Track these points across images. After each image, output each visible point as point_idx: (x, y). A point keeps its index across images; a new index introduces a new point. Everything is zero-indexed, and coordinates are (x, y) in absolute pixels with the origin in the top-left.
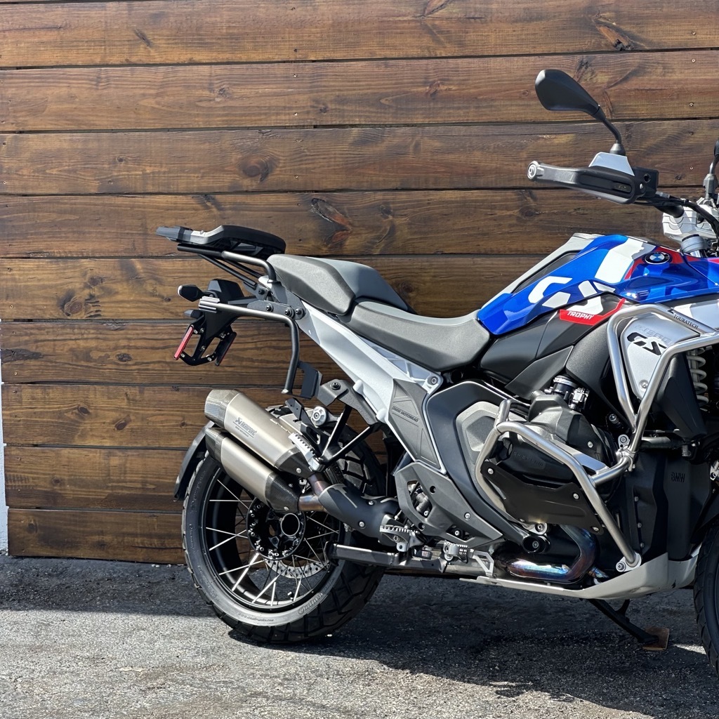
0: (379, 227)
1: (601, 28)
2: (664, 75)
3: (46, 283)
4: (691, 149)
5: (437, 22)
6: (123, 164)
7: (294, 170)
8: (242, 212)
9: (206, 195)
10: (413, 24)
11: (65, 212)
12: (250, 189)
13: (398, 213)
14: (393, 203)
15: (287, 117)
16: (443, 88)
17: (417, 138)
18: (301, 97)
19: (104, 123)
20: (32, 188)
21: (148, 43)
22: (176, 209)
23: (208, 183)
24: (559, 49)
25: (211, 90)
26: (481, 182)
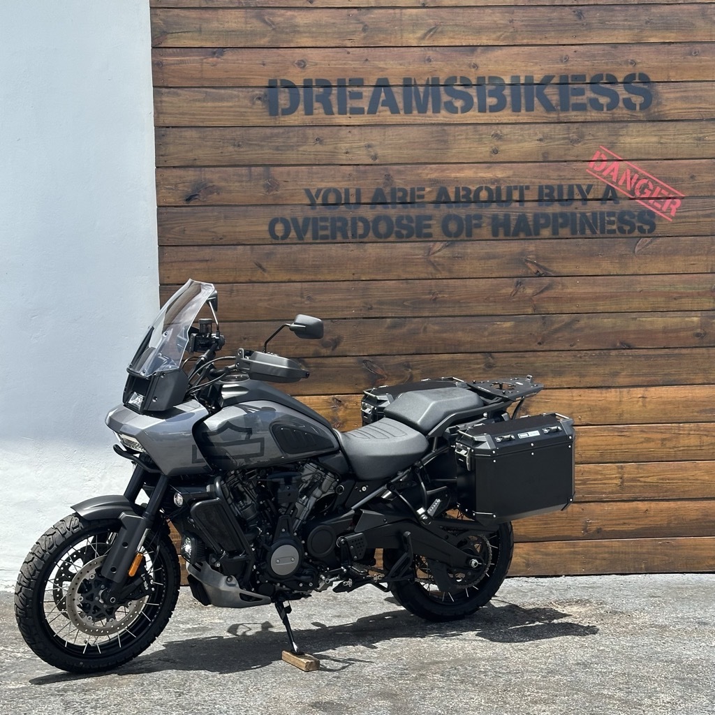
0: (403, 376)
1: (529, 264)
2: (562, 289)
4: (577, 330)
5: (437, 259)
6: (246, 341)
7: (352, 343)
8: (320, 369)
9: (298, 358)
10: (422, 260)
12: (326, 355)
13: (415, 367)
14: (412, 362)
15: (348, 313)
16: (440, 296)
17: (425, 324)
18: (356, 301)
19: (235, 317)
21: (264, 270)
24: (505, 274)
25: (302, 297)
26: (462, 349)
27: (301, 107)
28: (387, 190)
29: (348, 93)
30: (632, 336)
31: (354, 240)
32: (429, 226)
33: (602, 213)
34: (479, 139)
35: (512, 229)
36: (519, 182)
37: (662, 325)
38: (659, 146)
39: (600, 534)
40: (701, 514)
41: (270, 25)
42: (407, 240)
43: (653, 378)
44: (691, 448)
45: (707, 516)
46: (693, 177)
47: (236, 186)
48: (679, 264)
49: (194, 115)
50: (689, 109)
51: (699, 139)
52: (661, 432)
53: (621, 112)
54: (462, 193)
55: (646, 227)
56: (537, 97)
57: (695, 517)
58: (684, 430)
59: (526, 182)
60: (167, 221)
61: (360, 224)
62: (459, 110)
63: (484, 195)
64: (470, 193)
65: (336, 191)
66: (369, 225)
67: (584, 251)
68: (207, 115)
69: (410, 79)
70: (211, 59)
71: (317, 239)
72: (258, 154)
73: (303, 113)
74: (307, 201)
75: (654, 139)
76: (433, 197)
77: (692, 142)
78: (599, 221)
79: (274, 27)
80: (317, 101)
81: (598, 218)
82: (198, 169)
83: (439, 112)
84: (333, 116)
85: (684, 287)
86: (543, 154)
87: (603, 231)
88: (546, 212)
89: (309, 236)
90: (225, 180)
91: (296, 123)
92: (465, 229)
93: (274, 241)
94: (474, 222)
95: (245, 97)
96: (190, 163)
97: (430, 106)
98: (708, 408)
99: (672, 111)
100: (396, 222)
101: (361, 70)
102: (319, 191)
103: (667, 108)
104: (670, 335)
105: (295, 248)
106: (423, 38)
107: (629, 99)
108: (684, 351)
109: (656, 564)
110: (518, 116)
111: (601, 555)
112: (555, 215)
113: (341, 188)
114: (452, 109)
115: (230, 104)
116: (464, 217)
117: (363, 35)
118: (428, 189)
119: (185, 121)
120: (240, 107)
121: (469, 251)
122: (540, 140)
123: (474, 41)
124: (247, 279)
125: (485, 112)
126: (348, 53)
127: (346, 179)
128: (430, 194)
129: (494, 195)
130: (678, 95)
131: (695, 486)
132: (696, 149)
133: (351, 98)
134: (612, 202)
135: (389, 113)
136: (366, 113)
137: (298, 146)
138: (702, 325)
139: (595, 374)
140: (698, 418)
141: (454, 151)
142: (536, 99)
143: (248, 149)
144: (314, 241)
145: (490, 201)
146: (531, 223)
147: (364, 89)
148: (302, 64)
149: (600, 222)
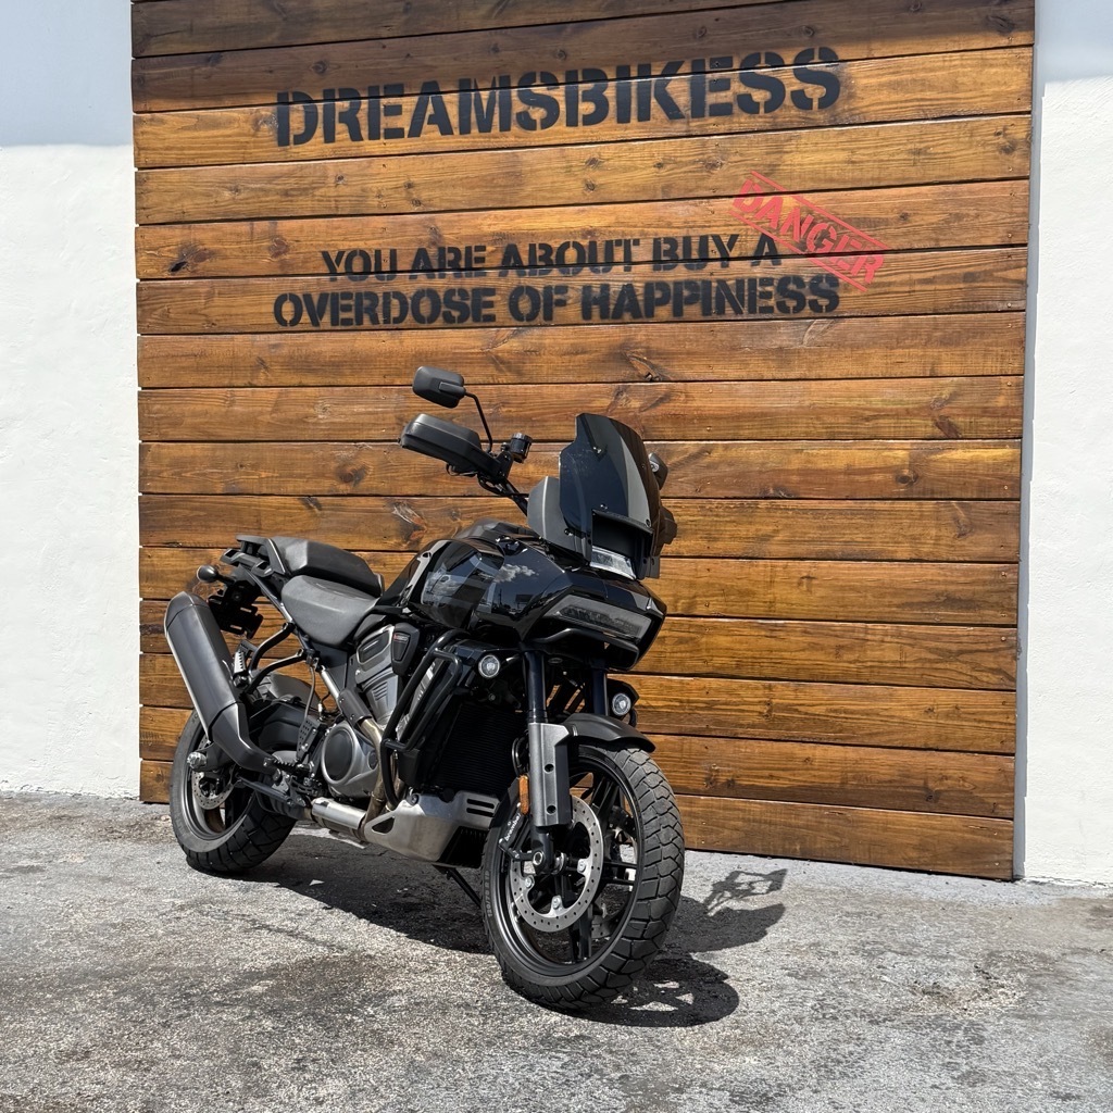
0: (449, 528)
1: (635, 363)
2: (686, 402)
3: (178, 568)
4: (708, 467)
5: (500, 354)
6: (243, 469)
7: (381, 478)
8: (338, 513)
9: (309, 497)
10: (480, 356)
11: (196, 509)
12: (345, 493)
13: (464, 516)
14: (461, 507)
15: (377, 433)
16: (504, 410)
18: (388, 416)
19: (230, 435)
20: (170, 488)
21: (266, 368)
22: (285, 508)
23: (311, 487)
25: (316, 408)
27: (319, 131)
28: (432, 252)
29: (382, 107)
30: (795, 478)
31: (388, 326)
32: (491, 305)
33: (752, 281)
34: (567, 167)
35: (612, 307)
36: (624, 233)
37: (845, 462)
38: (850, 167)
39: (732, 788)
40: (897, 773)
41: (280, 14)
42: (460, 325)
43: (825, 547)
44: (885, 665)
45: (909, 777)
46: (904, 217)
47: (233, 249)
48: (877, 361)
49: (183, 149)
50: (901, 102)
51: (918, 152)
52: (836, 636)
53: (788, 112)
54: (539, 253)
55: (824, 302)
56: (656, 97)
57: (888, 778)
58: (874, 634)
59: (635, 233)
60: (147, 300)
61: (395, 302)
62: (539, 126)
63: (571, 255)
64: (551, 253)
65: (363, 254)
66: (406, 303)
67: (721, 341)
68: (200, 148)
69: (469, 81)
70: (204, 69)
71: (337, 325)
72: (261, 202)
73: (322, 139)
74: (325, 269)
75: (843, 156)
76: (497, 259)
77: (906, 157)
78: (746, 293)
79: (284, 16)
80: (340, 122)
81: (746, 287)
82: (187, 226)
83: (509, 129)
84: (361, 142)
85: (882, 401)
86: (663, 188)
87: (752, 310)
88: (664, 279)
89: (326, 319)
90: (219, 241)
91: (313, 155)
92: (542, 309)
93: (281, 328)
94: (556, 297)
95: (246, 122)
96: (178, 218)
97: (496, 119)
98: (916, 600)
99: (872, 108)
100: (444, 299)
101: (399, 71)
102: (341, 254)
103: (865, 103)
104: (857, 478)
105: (309, 337)
106: (487, 17)
107: (802, 92)
108: (879, 505)
109: (819, 846)
110: (626, 129)
111: (732, 823)
112: (676, 284)
113: (370, 250)
114: (527, 123)
115: (228, 132)
116: (540, 290)
117: (404, 17)
118: (489, 248)
119: (171, 157)
120: (240, 135)
121: (547, 341)
122: (660, 166)
123: (563, 15)
124: (246, 382)
125: (577, 125)
126: (384, 47)
127: (377, 236)
128: (493, 256)
129: (587, 255)
130: (885, 79)
131: (890, 726)
132: (913, 169)
133: (386, 115)
134: (769, 262)
135: (438, 134)
136: (406, 136)
137: (315, 188)
138: (914, 463)
139: (733, 538)
140: (899, 615)
141: (529, 189)
142: (653, 101)
143: (249, 195)
144: (334, 328)
145: (580, 264)
146: (640, 298)
147: (405, 99)
148: (321, 68)
149: (749, 295)
